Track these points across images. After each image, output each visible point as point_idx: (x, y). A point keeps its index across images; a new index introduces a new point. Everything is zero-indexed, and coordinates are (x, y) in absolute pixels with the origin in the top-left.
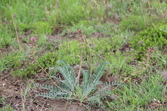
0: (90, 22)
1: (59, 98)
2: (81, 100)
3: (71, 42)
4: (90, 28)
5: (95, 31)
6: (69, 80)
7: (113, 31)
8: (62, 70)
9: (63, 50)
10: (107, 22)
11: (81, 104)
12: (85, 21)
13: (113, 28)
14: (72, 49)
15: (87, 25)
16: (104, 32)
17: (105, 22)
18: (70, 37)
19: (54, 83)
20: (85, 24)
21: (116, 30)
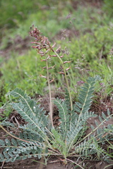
0: (47, 13)
1: (24, 158)
2: (65, 154)
3: (21, 57)
4: (51, 24)
5: (60, 28)
6: (34, 122)
7: (93, 20)
8: (19, 108)
9: (10, 74)
10: (80, 7)
11: (65, 161)
12: (39, 14)
13: (93, 16)
14: (27, 68)
15: (44, 20)
16: (78, 27)
17: (75, 8)
18: (17, 50)
19: (10, 133)
20: (39, 20)
21: (99, 18)
